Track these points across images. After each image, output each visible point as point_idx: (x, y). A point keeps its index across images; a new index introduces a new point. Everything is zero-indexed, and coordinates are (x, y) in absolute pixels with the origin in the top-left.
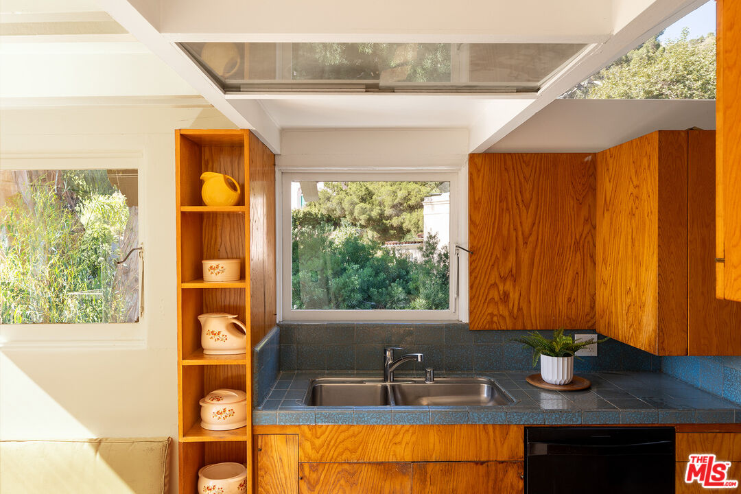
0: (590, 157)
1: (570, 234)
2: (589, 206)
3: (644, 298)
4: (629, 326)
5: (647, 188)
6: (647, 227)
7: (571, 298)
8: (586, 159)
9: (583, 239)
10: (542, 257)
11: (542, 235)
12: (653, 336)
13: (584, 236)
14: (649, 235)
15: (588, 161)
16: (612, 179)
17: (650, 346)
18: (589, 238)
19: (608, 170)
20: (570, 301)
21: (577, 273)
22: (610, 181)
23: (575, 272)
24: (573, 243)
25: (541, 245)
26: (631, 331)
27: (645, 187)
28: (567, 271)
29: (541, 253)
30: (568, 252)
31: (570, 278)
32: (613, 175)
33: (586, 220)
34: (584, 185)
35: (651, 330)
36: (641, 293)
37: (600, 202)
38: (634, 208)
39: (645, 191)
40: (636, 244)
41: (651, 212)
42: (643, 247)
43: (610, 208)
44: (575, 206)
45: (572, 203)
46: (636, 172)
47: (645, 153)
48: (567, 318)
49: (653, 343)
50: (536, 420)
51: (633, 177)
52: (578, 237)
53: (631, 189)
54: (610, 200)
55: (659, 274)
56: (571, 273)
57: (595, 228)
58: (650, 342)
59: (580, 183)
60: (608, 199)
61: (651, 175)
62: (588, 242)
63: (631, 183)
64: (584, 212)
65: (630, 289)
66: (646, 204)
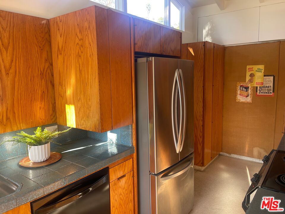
0: (45, 21)
1: (37, 68)
2: (47, 51)
3: (90, 103)
4: (80, 119)
5: (89, 41)
6: (90, 63)
7: (41, 107)
8: (43, 22)
9: (45, 71)
10: (20, 83)
11: (19, 69)
12: (97, 123)
13: (46, 70)
14: (92, 68)
15: (44, 23)
16: (63, 34)
17: (95, 129)
18: (49, 71)
19: (59, 29)
20: (41, 109)
21: (44, 92)
22: (61, 37)
23: (42, 92)
24: (39, 74)
25: (19, 75)
26: (82, 122)
27: (87, 40)
28: (38, 91)
29: (19, 80)
30: (37, 79)
31: (40, 95)
32: (63, 33)
33: (46, 60)
34: (42, 38)
35: (96, 119)
36: (88, 100)
37: (55, 49)
38: (80, 52)
39: (87, 42)
40: (83, 73)
41: (93, 54)
42: (88, 75)
43: (63, 53)
44: (39, 51)
45: (36, 49)
46: (80, 31)
47: (85, 19)
48: (40, 119)
49: (98, 127)
50: (38, 195)
51: (78, 34)
52: (42, 70)
53: (77, 40)
54: (62, 48)
55: (100, 89)
56: (40, 92)
57: (52, 65)
58: (95, 126)
59: (40, 37)
60: (60, 47)
61: (91, 33)
62: (48, 73)
63: (77, 37)
64: (44, 56)
65: (80, 99)
66: (88, 49)
